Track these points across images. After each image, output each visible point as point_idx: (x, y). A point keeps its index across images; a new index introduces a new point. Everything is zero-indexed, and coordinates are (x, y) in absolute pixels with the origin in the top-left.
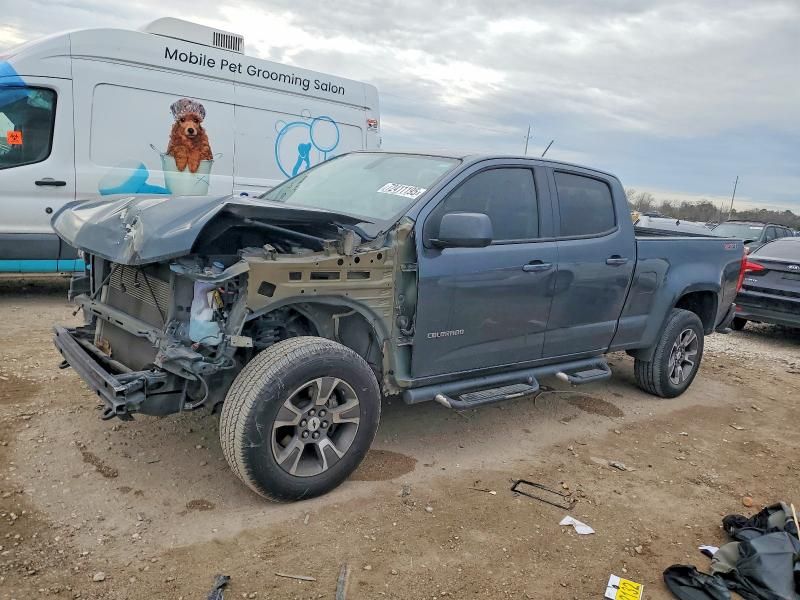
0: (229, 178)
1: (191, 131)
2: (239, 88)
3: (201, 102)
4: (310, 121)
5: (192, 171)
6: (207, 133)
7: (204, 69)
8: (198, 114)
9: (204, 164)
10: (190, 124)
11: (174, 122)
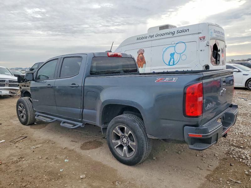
0: (150, 68)
1: (141, 57)
2: (153, 41)
3: (143, 49)
4: (174, 45)
5: (142, 67)
6: (144, 57)
7: (145, 40)
8: (143, 52)
9: (144, 65)
10: (141, 55)
11: (138, 56)
